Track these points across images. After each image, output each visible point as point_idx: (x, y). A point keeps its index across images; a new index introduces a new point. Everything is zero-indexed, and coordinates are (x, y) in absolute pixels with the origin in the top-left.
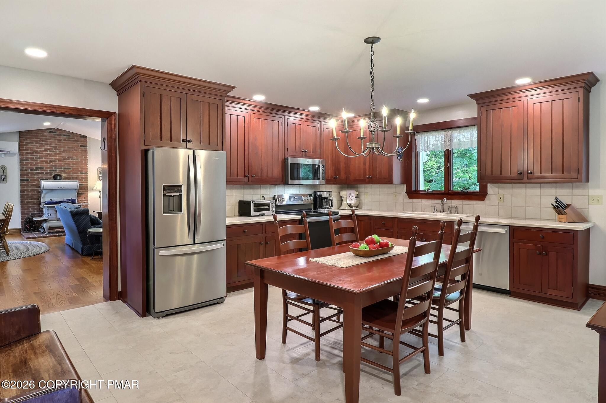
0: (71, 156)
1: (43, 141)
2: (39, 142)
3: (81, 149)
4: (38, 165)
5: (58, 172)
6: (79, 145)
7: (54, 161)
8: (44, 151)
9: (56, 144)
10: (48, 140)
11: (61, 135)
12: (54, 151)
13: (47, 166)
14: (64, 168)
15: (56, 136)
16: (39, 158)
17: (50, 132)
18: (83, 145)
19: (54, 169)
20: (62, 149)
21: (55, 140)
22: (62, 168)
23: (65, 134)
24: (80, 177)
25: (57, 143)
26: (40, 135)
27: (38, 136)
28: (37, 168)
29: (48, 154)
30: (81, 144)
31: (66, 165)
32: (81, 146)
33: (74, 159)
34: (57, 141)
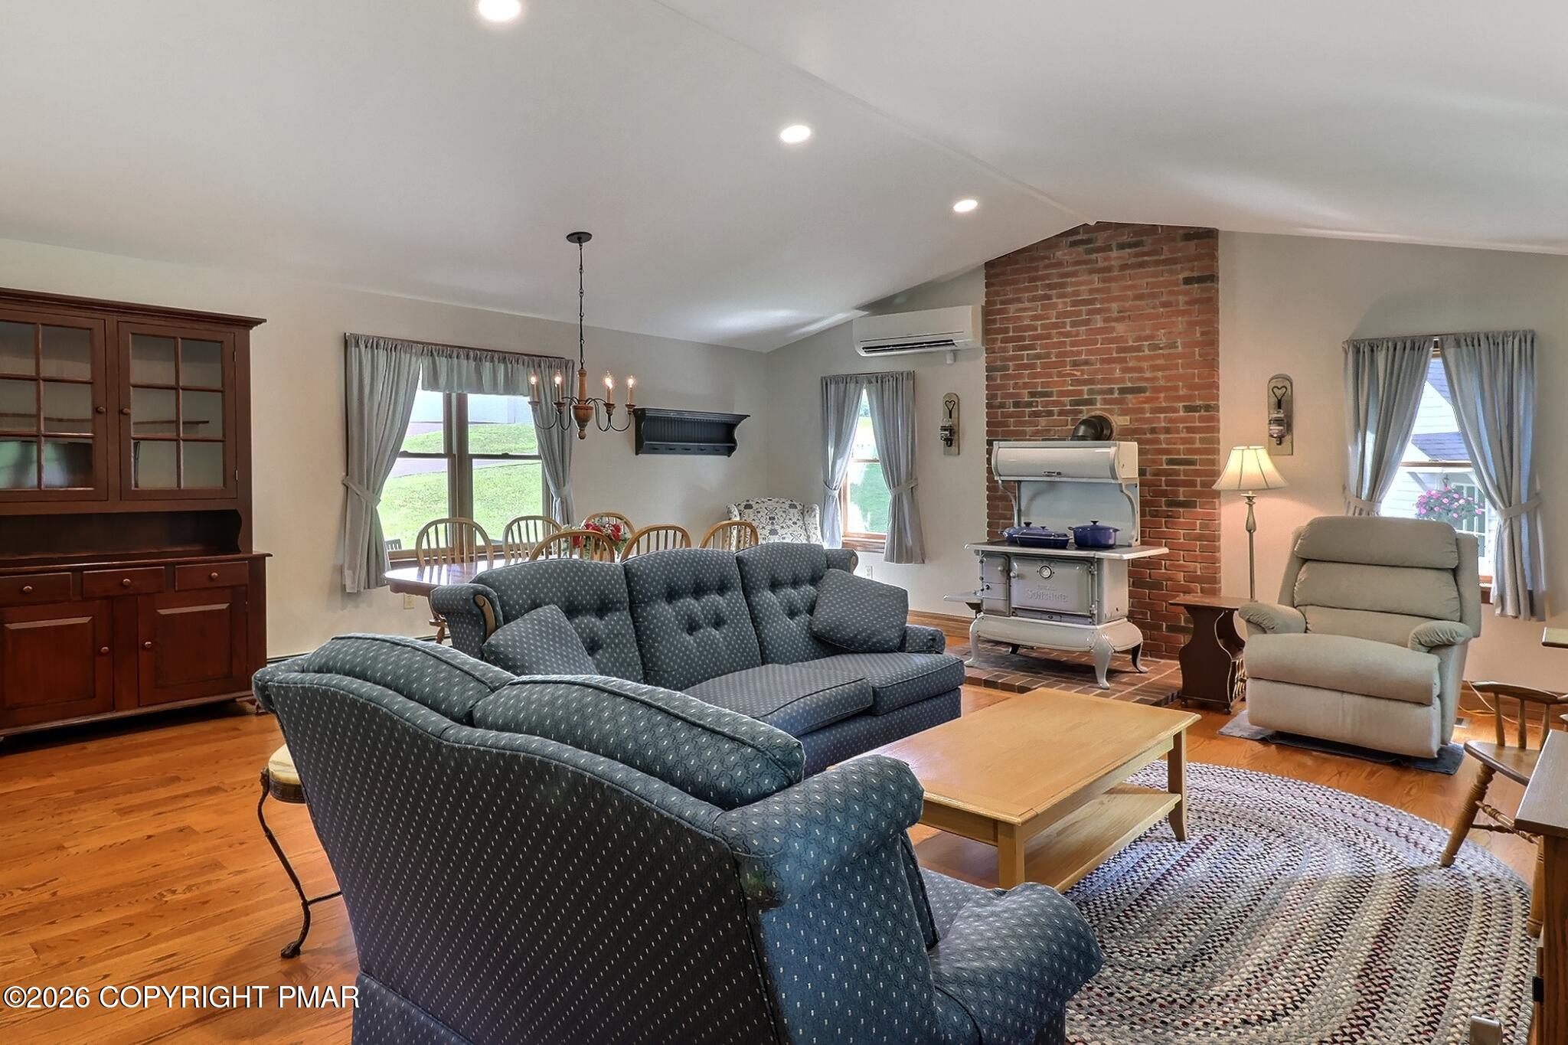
0: (1148, 332)
1: (1050, 287)
2: (1040, 292)
3: (1186, 293)
4: (1035, 385)
5: (1099, 406)
6: (1181, 277)
7: (1086, 363)
8: (1055, 326)
9: (1092, 291)
10: (1068, 280)
11: (1109, 248)
12: (1087, 322)
13: (1064, 383)
14: (1123, 391)
15: (1094, 256)
16: (1038, 357)
17: (1074, 244)
18: (1195, 274)
19: (1086, 397)
20: (1114, 306)
21: (1091, 272)
22: (1111, 391)
23: (1125, 239)
24: (1181, 426)
25: (1096, 285)
26: (1041, 264)
27: (1036, 269)
28: (1032, 394)
29: (1067, 335)
30: (1186, 274)
31: (1127, 375)
32: (1188, 281)
33: (1157, 347)
34: (1095, 277)
